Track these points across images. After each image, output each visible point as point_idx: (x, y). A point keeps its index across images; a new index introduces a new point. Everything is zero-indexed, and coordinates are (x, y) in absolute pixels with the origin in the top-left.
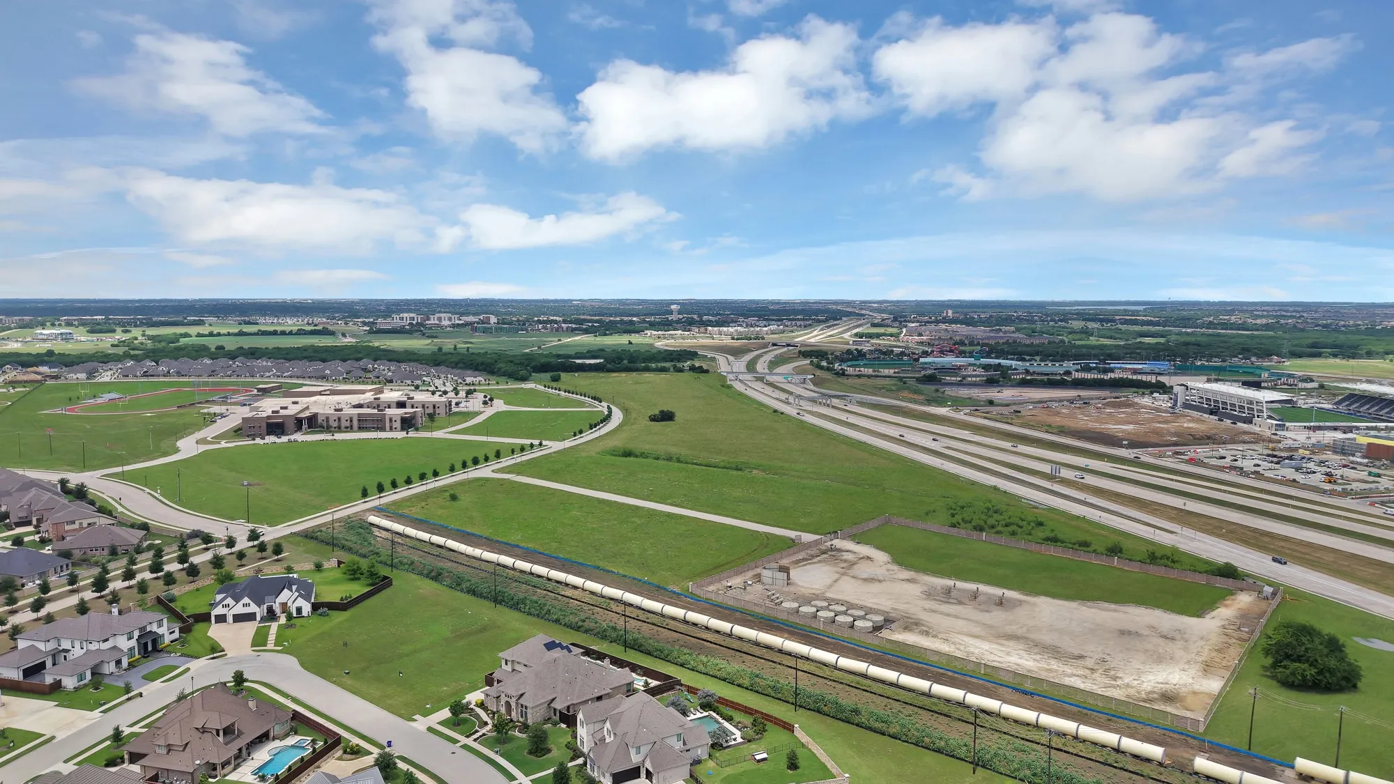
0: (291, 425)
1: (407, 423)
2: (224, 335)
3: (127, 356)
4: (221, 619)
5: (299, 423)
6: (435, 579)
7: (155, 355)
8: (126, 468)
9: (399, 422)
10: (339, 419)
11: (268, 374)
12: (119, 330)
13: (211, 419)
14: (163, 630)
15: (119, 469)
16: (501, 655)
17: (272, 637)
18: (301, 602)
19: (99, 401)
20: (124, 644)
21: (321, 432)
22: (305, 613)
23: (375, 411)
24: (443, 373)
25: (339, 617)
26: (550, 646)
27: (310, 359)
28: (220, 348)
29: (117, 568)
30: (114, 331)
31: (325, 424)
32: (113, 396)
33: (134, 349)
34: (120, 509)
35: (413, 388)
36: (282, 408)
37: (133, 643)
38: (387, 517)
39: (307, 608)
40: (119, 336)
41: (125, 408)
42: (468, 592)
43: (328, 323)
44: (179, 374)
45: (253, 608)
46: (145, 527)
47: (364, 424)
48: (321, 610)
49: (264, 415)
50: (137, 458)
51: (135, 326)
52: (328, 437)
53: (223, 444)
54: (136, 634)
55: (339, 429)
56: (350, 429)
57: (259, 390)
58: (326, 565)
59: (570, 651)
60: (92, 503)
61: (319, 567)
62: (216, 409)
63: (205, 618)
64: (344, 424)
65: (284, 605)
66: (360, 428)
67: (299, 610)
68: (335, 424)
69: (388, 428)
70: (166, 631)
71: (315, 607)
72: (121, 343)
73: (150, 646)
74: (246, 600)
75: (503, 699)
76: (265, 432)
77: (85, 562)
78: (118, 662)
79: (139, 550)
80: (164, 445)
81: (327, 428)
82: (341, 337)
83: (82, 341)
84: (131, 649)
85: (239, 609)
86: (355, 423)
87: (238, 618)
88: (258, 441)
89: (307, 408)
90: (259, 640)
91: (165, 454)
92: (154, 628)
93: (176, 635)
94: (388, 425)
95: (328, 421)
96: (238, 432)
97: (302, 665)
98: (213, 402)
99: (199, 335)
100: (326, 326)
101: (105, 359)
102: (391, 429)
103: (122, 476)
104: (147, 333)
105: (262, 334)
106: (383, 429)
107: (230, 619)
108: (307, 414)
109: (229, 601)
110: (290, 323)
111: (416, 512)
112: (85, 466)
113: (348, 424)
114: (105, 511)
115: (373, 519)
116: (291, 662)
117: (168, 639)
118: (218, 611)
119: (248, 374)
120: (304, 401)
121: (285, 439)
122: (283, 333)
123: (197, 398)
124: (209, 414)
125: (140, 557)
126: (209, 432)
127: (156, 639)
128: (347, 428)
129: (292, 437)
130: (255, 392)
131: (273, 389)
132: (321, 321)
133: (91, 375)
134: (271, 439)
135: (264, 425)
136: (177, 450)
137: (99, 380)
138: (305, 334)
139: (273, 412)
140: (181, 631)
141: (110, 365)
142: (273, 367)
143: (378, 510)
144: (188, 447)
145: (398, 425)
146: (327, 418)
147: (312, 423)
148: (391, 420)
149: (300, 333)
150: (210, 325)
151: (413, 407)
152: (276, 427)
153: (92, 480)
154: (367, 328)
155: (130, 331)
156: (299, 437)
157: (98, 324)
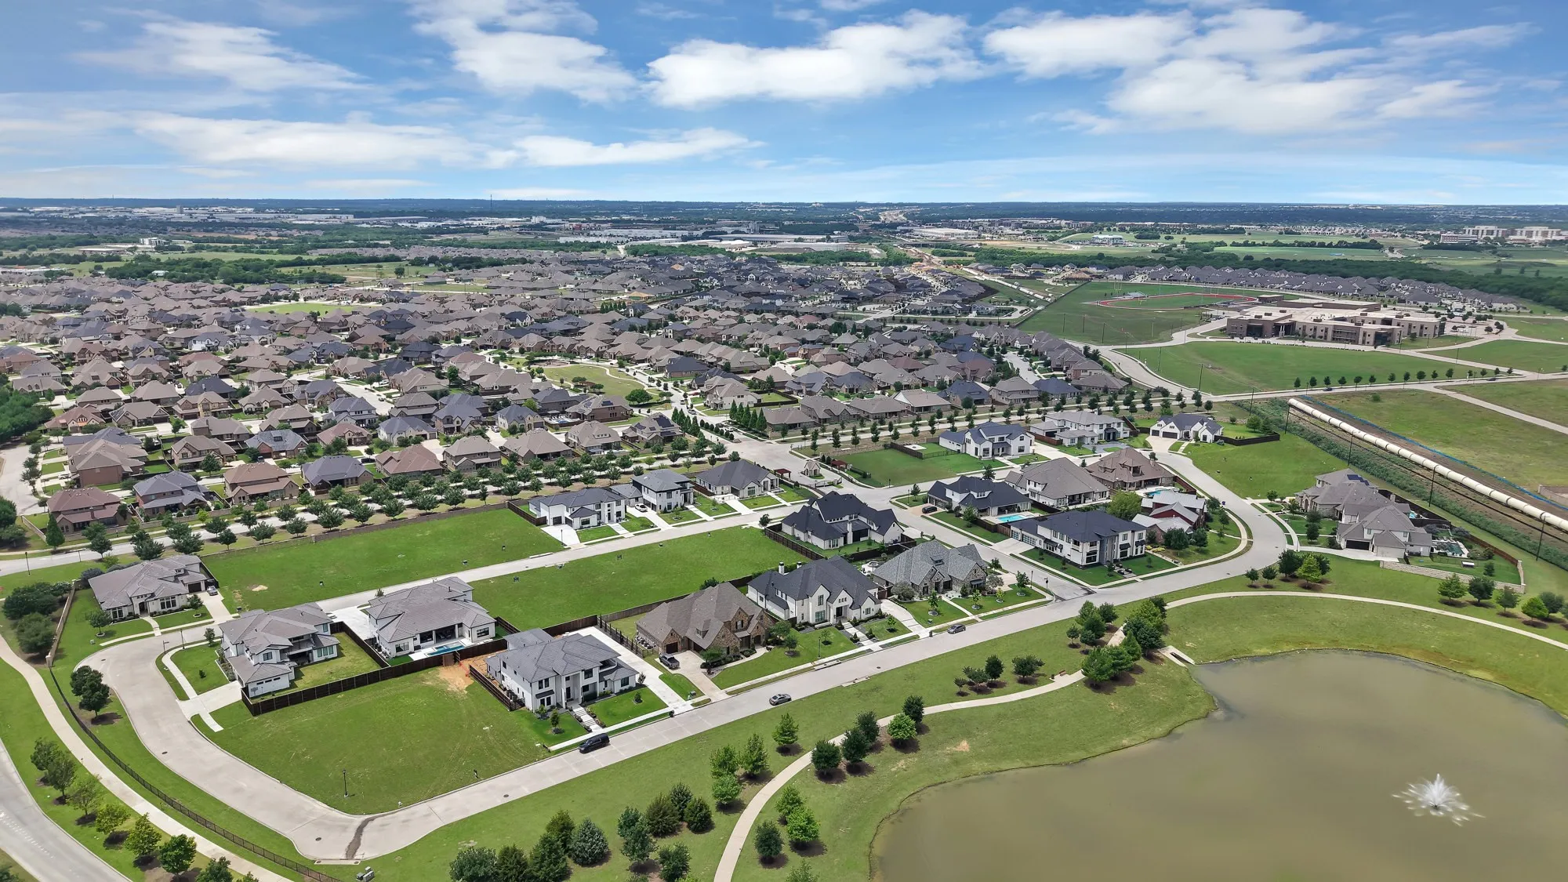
0: (1269, 329)
1: (1381, 339)
2: (1259, 245)
3: (1162, 262)
4: (1156, 433)
5: (1276, 329)
6: (1314, 442)
7: (1184, 261)
8: (1128, 347)
9: (1373, 336)
10: (1315, 329)
11: (1278, 286)
12: (1163, 236)
13: (1208, 319)
14: (1120, 430)
15: (1124, 347)
16: (1317, 477)
17: (1182, 448)
18: (1207, 433)
19: (1127, 298)
20: (1097, 431)
21: (1296, 339)
22: (1208, 441)
23: (1353, 325)
24: (1470, 296)
25: (1230, 448)
26: (1351, 477)
27: (1330, 273)
28: (1249, 258)
29: (1104, 400)
30: (1158, 237)
31: (1301, 333)
32: (1138, 294)
33: (1169, 256)
34: (1118, 370)
35: (1421, 309)
36: (1266, 314)
37: (1102, 431)
38: (1308, 403)
39: (1210, 438)
40: (1162, 242)
41: (1144, 304)
42: (1334, 454)
43: (1380, 235)
44: (1198, 280)
45: (1176, 430)
46: (1129, 380)
47: (1339, 335)
48: (1219, 441)
49: (1248, 318)
50: (1139, 340)
51: (1179, 233)
52: (1299, 343)
53: (1208, 339)
54: (1105, 427)
55: (1313, 338)
56: (1324, 338)
57: (1260, 299)
58: (1239, 421)
59: (1367, 484)
60: (1101, 363)
61: (1233, 421)
62: (1215, 312)
63: (1146, 431)
64: (1319, 333)
65: (1196, 433)
66: (1333, 339)
67: (1205, 438)
68: (1311, 333)
69: (1360, 342)
70: (1122, 431)
71: (1216, 438)
72: (1162, 250)
73: (1111, 436)
74: (1172, 424)
75: (1305, 498)
76: (1245, 333)
77: (1088, 393)
78: (1093, 439)
79: (1121, 392)
80: (1162, 335)
81: (1303, 337)
82: (1387, 251)
83: (1129, 245)
84: (1101, 435)
85: (1167, 429)
86: (1330, 333)
87: (1166, 435)
88: (1237, 339)
89: (1291, 316)
90: (1174, 449)
91: (1161, 341)
92: (1115, 426)
93: (1128, 435)
94: (1361, 339)
95: (1304, 330)
96: (1223, 331)
97: (1195, 464)
98: (1217, 307)
99: (1234, 244)
100: (1376, 238)
101: (1141, 263)
102: (1363, 343)
103: (1126, 352)
104: (1187, 240)
105: (1299, 246)
106: (1355, 342)
107: (1161, 434)
108: (1287, 321)
109: (1162, 422)
110: (1338, 233)
111: (1334, 404)
112: (1104, 343)
113: (1323, 334)
114: (1108, 369)
115: (1293, 401)
116: (1189, 461)
117: (1122, 436)
118: (1155, 427)
119: (1259, 285)
120: (1290, 311)
121: (1260, 340)
122: (1322, 245)
123: (1202, 302)
124: (1206, 315)
125: (1119, 397)
126: (1200, 330)
127: (1115, 433)
128: (1321, 337)
129: (1266, 340)
130: (1257, 301)
131: (1273, 299)
132: (1375, 233)
133: (1127, 277)
134: (1251, 339)
135: (1245, 327)
136: (1171, 339)
137: (1133, 281)
138: (1346, 247)
139: (1256, 317)
140: (1131, 434)
141: (1145, 269)
142: (1287, 279)
143: (1302, 398)
144: (1180, 338)
145: (1371, 339)
146: (1304, 327)
147: (1290, 329)
148: (1365, 334)
149: (1341, 245)
150: (1250, 234)
151: (1398, 325)
152: (1255, 329)
153: (1106, 352)
154: (1426, 242)
155: (1172, 238)
156: (1273, 340)
157: (1146, 230)
